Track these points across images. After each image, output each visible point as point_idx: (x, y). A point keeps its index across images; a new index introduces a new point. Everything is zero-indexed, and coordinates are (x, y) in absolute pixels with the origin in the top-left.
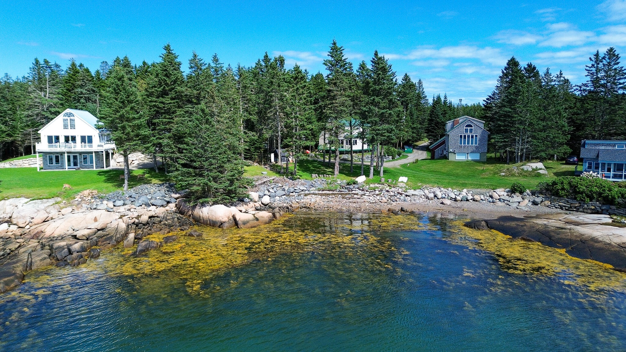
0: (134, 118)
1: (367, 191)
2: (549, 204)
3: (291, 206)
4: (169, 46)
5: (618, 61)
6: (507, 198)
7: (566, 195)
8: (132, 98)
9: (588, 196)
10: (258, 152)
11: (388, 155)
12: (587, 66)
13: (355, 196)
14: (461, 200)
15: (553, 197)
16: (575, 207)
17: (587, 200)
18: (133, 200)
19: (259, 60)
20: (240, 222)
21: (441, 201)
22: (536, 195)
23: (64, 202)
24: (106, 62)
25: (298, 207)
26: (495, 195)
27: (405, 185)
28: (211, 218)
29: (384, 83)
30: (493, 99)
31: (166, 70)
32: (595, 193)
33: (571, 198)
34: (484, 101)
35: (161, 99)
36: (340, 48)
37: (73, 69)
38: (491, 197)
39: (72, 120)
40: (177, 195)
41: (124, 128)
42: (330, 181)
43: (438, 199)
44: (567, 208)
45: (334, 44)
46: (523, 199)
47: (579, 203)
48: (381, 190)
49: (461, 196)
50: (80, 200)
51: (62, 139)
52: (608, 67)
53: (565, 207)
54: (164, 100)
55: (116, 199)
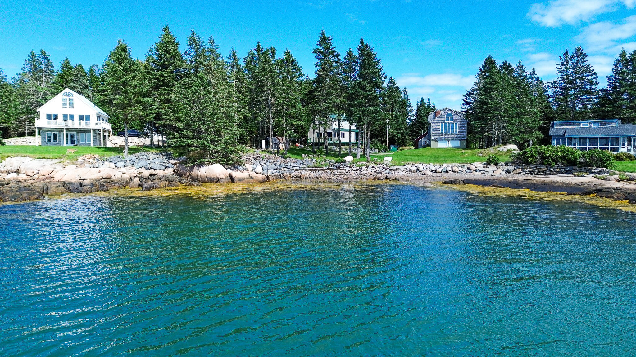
0: (136, 86)
1: (354, 168)
2: (520, 171)
3: (283, 174)
4: (167, 27)
5: (585, 59)
6: (484, 169)
7: (535, 162)
8: (134, 67)
9: (553, 160)
10: (250, 136)
11: (374, 149)
12: (557, 64)
13: (343, 171)
14: (441, 172)
15: (523, 165)
16: (543, 172)
17: (553, 164)
18: (133, 163)
19: (252, 50)
20: (236, 179)
21: (422, 173)
22: (509, 165)
23: (68, 161)
24: (97, 66)
25: (290, 177)
26: (472, 167)
27: (389, 163)
28: (208, 175)
29: (369, 68)
30: (472, 94)
31: (166, 46)
32: (560, 157)
33: (540, 164)
34: (464, 96)
35: (161, 73)
36: (329, 38)
37: (66, 65)
38: (469, 169)
39: (71, 99)
40: (175, 161)
41: (126, 93)
42: (319, 160)
43: (420, 171)
44: (536, 173)
45: (323, 33)
46: (498, 169)
47: (547, 167)
48: (367, 167)
49: (441, 169)
50: (83, 161)
51: (60, 118)
52: (577, 65)
53: (534, 172)
54: (163, 73)
55: (117, 161)
